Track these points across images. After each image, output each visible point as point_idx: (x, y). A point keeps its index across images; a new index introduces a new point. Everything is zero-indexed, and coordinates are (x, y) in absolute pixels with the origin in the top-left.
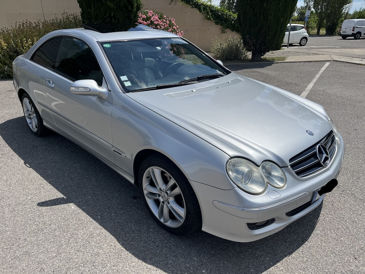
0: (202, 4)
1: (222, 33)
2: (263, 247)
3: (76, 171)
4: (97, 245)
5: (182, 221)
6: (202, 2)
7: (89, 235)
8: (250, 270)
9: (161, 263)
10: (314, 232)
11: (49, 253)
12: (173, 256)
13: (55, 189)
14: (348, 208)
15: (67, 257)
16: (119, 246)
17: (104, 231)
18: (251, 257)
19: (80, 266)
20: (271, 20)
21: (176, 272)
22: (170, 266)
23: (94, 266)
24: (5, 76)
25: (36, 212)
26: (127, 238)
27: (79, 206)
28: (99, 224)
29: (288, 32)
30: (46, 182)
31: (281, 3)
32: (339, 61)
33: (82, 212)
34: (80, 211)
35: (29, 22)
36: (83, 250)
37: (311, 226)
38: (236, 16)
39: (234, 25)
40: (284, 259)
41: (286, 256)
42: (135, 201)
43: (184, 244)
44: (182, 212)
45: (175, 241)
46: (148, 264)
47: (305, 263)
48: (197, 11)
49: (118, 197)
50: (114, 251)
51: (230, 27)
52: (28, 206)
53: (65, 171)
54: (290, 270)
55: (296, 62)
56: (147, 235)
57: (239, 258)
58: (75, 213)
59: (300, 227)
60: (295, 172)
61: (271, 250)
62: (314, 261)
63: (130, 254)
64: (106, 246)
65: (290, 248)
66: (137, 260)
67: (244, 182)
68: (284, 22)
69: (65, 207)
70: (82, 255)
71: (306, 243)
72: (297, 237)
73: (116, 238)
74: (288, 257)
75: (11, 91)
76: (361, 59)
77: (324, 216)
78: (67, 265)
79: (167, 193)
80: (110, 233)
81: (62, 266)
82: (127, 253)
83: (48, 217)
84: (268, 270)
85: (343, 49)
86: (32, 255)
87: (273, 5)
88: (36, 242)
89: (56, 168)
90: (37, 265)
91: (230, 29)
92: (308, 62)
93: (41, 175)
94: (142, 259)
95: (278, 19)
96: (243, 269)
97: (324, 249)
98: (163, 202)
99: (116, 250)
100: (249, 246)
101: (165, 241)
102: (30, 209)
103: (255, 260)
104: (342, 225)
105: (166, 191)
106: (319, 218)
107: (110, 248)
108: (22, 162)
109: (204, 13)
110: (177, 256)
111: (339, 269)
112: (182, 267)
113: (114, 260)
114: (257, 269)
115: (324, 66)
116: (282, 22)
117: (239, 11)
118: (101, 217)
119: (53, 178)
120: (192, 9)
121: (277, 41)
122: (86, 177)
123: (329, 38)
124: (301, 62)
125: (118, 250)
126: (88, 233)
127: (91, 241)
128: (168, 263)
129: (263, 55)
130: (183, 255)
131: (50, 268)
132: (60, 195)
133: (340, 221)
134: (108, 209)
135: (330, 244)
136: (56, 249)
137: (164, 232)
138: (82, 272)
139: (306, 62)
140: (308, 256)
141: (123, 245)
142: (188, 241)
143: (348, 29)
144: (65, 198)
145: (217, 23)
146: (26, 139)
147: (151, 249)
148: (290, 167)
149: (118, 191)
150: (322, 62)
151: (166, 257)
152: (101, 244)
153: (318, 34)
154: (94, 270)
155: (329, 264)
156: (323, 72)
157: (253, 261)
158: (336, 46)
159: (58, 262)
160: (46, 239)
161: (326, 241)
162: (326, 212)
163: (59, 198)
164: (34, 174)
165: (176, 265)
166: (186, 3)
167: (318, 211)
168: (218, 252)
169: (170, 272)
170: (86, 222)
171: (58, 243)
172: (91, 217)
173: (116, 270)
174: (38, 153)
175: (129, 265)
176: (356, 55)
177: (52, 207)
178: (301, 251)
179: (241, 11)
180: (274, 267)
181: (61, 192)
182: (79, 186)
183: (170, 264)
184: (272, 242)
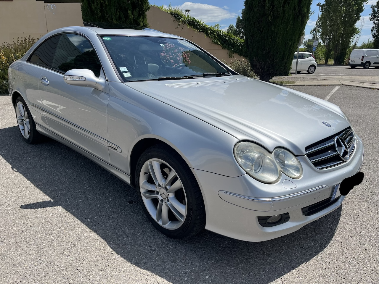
0: (209, 29)
1: (229, 57)
2: (276, 253)
3: (68, 176)
4: (83, 249)
5: (183, 220)
6: (209, 27)
7: (75, 238)
8: (261, 277)
9: (157, 268)
10: (334, 239)
11: (28, 255)
12: (172, 260)
13: (42, 192)
14: (370, 216)
15: (47, 260)
16: (109, 249)
17: (93, 233)
18: (262, 263)
19: (61, 270)
20: (278, 43)
21: (174, 278)
22: (168, 271)
23: (78, 270)
24: (3, 91)
25: (17, 214)
26: (119, 242)
27: (67, 209)
28: (88, 227)
29: (296, 60)
30: (33, 185)
31: (289, 26)
32: (349, 85)
33: (70, 215)
34: (68, 214)
35: (32, 37)
36: (67, 253)
37: (329, 233)
38: (243, 41)
39: (242, 50)
40: (300, 266)
41: (303, 263)
42: (131, 205)
43: (185, 249)
44: (183, 209)
45: (174, 245)
46: (142, 269)
47: (325, 270)
48: (203, 35)
49: (112, 201)
50: (104, 254)
51: (238, 51)
52: (9, 208)
53: (56, 176)
54: (308, 278)
55: (305, 86)
56: (143, 239)
57: (248, 264)
58: (61, 216)
59: (317, 233)
60: (312, 162)
61: (285, 256)
62: (335, 269)
63: (121, 258)
64: (94, 249)
65: (307, 254)
66: (129, 264)
67: (255, 170)
68: (292, 45)
69: (51, 210)
70: (65, 258)
71: (325, 249)
72: (315, 243)
73: (106, 242)
74: (305, 263)
75: (7, 104)
76: (372, 84)
77: (343, 223)
78: (47, 268)
79: (166, 189)
80: (100, 237)
81: (41, 269)
82: (118, 257)
83: (31, 219)
84: (282, 277)
85: (352, 77)
86: (7, 257)
87: (281, 28)
88: (14, 244)
89: (46, 173)
90: (12, 267)
91: (238, 54)
92: (317, 85)
93: (28, 179)
94: (135, 263)
95: (286, 42)
96: (253, 276)
97: (346, 256)
98: (162, 201)
99: (106, 253)
100: (260, 251)
101: (162, 245)
102: (12, 211)
103: (267, 266)
104: (365, 232)
105: (166, 186)
106: (338, 225)
107: (98, 251)
108: (10, 166)
109: (212, 37)
110: (176, 261)
111: (365, 277)
112: (181, 272)
113: (103, 264)
114: (269, 275)
115: (334, 89)
116: (291, 45)
117: (246, 34)
118: (91, 220)
119: (42, 182)
120: (199, 34)
121: (285, 64)
122: (78, 182)
123: (337, 68)
124: (310, 85)
125: (108, 254)
126: (75, 235)
127: (77, 244)
128: (165, 268)
129: (271, 79)
130: (183, 259)
131: (27, 271)
132: (47, 199)
133: (362, 228)
134: (100, 213)
135: (353, 251)
136: (36, 251)
137: (162, 236)
138: (63, 276)
139: (316, 85)
140: (328, 263)
141: (113, 249)
142: (189, 246)
143: (357, 59)
144: (52, 201)
145: (224, 48)
146: (17, 146)
147: (146, 253)
148: (306, 155)
149: (112, 196)
150: (331, 86)
151: (163, 262)
152: (89, 247)
153: (326, 64)
154: (78, 275)
155: (353, 271)
156: (333, 94)
157: (265, 267)
158: (345, 74)
159: (36, 264)
160: (26, 241)
161: (347, 248)
162: (346, 219)
163: (46, 201)
164: (21, 178)
165: (175, 270)
166: (194, 27)
167: (337, 219)
168: (223, 258)
169: (167, 278)
170: (73, 225)
171: (39, 245)
172: (80, 220)
173: (104, 274)
174: (28, 159)
175: (119, 269)
176: (367, 81)
177: (37, 209)
178: (320, 257)
179: (248, 34)
180: (288, 273)
181: (48, 195)
182: (70, 190)
183: (168, 269)
184: (286, 248)
